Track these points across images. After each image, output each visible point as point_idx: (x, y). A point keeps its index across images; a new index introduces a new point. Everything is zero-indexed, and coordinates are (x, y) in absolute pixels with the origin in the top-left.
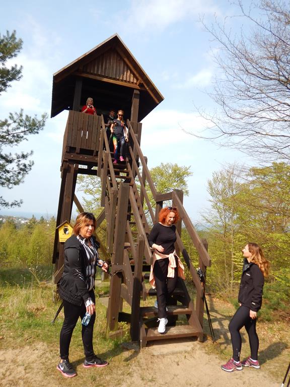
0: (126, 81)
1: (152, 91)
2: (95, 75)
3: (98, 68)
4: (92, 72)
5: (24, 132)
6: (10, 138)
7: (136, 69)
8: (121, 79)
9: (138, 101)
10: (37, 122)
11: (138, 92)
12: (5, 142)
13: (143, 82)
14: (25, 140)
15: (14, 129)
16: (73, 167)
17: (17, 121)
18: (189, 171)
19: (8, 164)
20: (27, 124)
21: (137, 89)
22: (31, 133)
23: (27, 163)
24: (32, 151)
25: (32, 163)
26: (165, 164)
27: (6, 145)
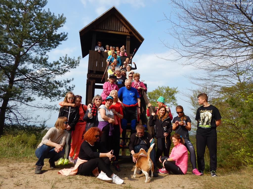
0: (121, 32)
1: (137, 36)
2: (104, 30)
3: (105, 26)
4: (101, 28)
5: (68, 67)
6: (61, 71)
7: (127, 24)
8: (119, 30)
9: (129, 42)
10: (75, 61)
11: (129, 37)
12: (58, 74)
13: (131, 31)
14: (68, 72)
15: (62, 66)
16: (92, 82)
17: (64, 61)
18: (177, 90)
19: (60, 87)
20: (69, 62)
21: (129, 36)
22: (72, 68)
23: (71, 86)
24: (73, 78)
25: (74, 86)
26: (160, 87)
27: (58, 75)
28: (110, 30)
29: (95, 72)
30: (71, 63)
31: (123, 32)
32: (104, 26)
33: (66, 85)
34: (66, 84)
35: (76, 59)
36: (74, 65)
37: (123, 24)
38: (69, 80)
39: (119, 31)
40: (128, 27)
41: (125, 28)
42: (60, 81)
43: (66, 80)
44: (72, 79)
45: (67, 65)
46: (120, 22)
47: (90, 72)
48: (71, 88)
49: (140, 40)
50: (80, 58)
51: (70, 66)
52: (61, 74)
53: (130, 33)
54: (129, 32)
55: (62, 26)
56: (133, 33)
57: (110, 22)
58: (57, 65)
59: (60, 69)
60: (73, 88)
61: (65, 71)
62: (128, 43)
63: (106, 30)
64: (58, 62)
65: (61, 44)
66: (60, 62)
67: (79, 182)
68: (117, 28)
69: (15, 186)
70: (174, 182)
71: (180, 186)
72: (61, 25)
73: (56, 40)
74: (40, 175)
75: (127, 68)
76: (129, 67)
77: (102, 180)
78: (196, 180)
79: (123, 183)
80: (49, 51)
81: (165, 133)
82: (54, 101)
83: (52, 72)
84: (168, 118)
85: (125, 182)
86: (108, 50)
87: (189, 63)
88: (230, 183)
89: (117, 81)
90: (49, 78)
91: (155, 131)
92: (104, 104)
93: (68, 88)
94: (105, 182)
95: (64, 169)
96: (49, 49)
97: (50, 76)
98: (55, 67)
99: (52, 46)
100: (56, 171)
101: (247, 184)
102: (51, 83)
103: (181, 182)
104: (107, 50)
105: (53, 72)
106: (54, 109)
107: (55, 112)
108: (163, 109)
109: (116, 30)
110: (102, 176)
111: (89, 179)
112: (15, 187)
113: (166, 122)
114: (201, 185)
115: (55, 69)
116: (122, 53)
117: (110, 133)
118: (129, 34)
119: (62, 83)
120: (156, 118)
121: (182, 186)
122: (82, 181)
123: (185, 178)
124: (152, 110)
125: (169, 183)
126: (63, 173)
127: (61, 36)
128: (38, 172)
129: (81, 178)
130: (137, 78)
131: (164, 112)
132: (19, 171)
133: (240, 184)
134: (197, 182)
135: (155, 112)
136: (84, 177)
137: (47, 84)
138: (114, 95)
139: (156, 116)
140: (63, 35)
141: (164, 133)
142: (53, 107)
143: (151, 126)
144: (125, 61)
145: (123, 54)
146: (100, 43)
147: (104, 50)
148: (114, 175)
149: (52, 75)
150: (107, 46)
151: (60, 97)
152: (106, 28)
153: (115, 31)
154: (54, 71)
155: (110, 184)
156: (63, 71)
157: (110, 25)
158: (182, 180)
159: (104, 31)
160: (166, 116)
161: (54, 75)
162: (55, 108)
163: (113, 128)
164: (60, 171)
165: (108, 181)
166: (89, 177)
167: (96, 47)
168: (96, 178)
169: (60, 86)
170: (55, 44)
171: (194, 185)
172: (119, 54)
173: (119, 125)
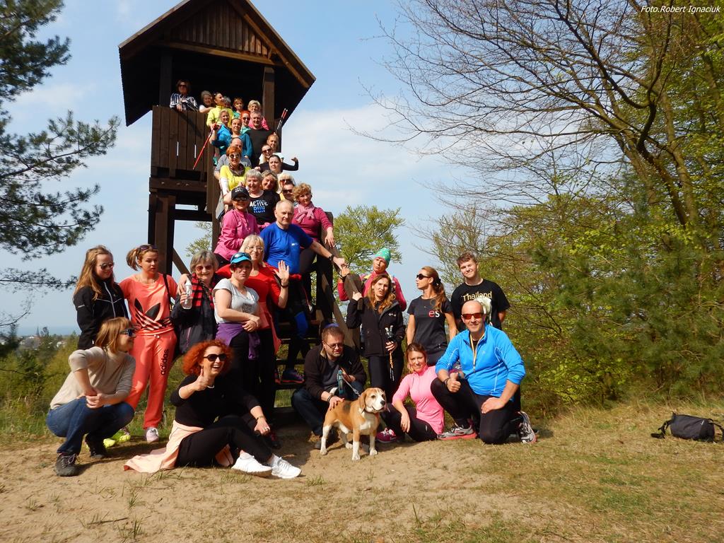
0: (248, 53)
1: (295, 67)
2: (195, 44)
3: (198, 33)
4: (188, 39)
5: (79, 151)
6: (55, 164)
7: (264, 32)
8: (241, 49)
9: (272, 85)
10: (101, 133)
11: (272, 71)
12: (45, 172)
13: (278, 52)
14: (82, 166)
15: (60, 148)
16: (165, 202)
17: (64, 133)
18: (397, 217)
19: (55, 214)
20: (83, 138)
21: (269, 66)
22: (92, 153)
23: (91, 210)
24: (97, 186)
25: (100, 210)
26: (353, 208)
27: (49, 177)
28: (215, 47)
29: (172, 173)
30: (87, 140)
31: (255, 54)
32: (194, 33)
33: (76, 208)
34: (75, 205)
35: (105, 126)
36: (98, 146)
37: (252, 31)
38: (84, 191)
39: (242, 52)
40: (268, 41)
41: (258, 42)
42: (54, 195)
43: (75, 193)
44: (92, 188)
45: (75, 147)
46: (245, 23)
47: (158, 173)
48: (91, 215)
49: (303, 81)
50: (117, 123)
51: (85, 149)
52: (58, 172)
53: (275, 58)
54: (272, 55)
55: (53, 19)
56: (284, 59)
57: (215, 21)
58: (43, 147)
59: (52, 158)
60: (97, 215)
61: (69, 164)
62: (269, 87)
63: (201, 45)
64: (44, 135)
65: (48, 75)
66: (51, 135)
67: (190, 486)
68: (234, 40)
69: (28, 511)
70: (420, 459)
71: (438, 466)
72: (48, 16)
73: (30, 64)
74: (75, 479)
75: (270, 165)
76: (277, 161)
77: (246, 474)
78: (471, 449)
79: (300, 476)
80: (13, 97)
81: (390, 343)
82: (35, 256)
83: (26, 167)
84: (395, 304)
85: (302, 474)
86: (210, 108)
87: (436, 151)
88: (542, 447)
89: (251, 205)
90: (15, 186)
91: (362, 339)
92: (228, 277)
93: (81, 216)
94: (253, 477)
95: (137, 457)
96: (12, 92)
97: (19, 179)
98: (38, 151)
99: (21, 82)
100: (114, 466)
101: (576, 446)
102: (25, 202)
103: (437, 457)
104: (206, 106)
105: (29, 169)
106: (41, 283)
107: (46, 293)
108: (384, 281)
109: (234, 47)
110: (246, 462)
111: (213, 474)
112: (27, 514)
113: (390, 315)
114: (484, 459)
115: (35, 158)
116: (256, 120)
117: (250, 353)
118: (270, 61)
119: (60, 200)
120: (364, 306)
121: (441, 467)
122: (196, 482)
123: (443, 448)
124: (354, 287)
125: (409, 461)
126: (138, 467)
127: (49, 50)
128: (69, 471)
129: (191, 475)
130: (306, 197)
131: (386, 288)
132: (8, 476)
133: (563, 447)
134: (472, 453)
135: (362, 289)
136: (198, 470)
137: (10, 206)
138: (255, 250)
139: (364, 301)
140: (55, 46)
141: (388, 344)
142: (35, 277)
143: (351, 328)
144: (265, 143)
145: (258, 122)
146: (183, 84)
147: (198, 106)
148: (276, 459)
149: (26, 175)
150: (206, 95)
151: (61, 245)
152: (201, 41)
153: (230, 51)
154: (33, 163)
155: (270, 481)
156: (64, 164)
157: (215, 30)
158: (438, 453)
159: (197, 47)
160: (388, 301)
161: (36, 175)
162: (45, 278)
163: (259, 341)
164: (129, 463)
165: (263, 472)
166: (209, 470)
167: (173, 98)
168: (231, 471)
169: (54, 210)
170: (30, 74)
171: (468, 459)
172: (248, 123)
173: (271, 329)
